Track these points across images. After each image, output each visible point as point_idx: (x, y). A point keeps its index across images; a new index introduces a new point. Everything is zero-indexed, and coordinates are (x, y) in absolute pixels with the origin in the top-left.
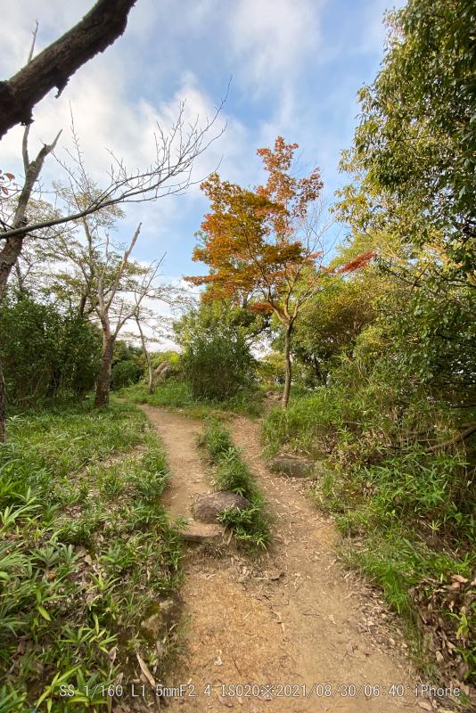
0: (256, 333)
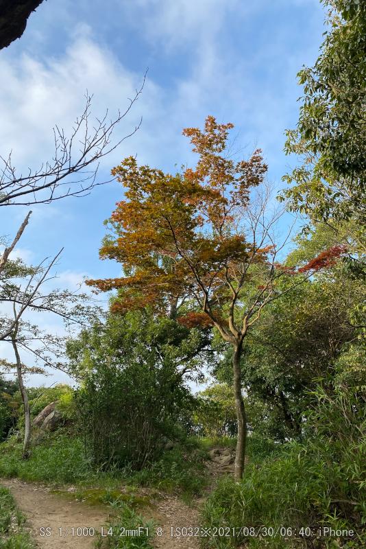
0: (191, 355)
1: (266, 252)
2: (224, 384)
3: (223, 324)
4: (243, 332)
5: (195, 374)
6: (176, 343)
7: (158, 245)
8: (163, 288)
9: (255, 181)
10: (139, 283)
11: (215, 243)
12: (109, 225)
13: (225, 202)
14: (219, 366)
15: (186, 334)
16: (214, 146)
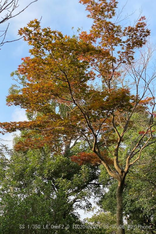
1: (146, 103)
2: (108, 213)
3: (109, 163)
4: (126, 170)
5: (84, 203)
6: (69, 177)
7: (57, 95)
8: (59, 132)
9: (140, 43)
10: (39, 126)
11: (104, 94)
12: (16, 77)
13: (114, 60)
14: (104, 198)
15: (77, 170)
16: (106, 13)
